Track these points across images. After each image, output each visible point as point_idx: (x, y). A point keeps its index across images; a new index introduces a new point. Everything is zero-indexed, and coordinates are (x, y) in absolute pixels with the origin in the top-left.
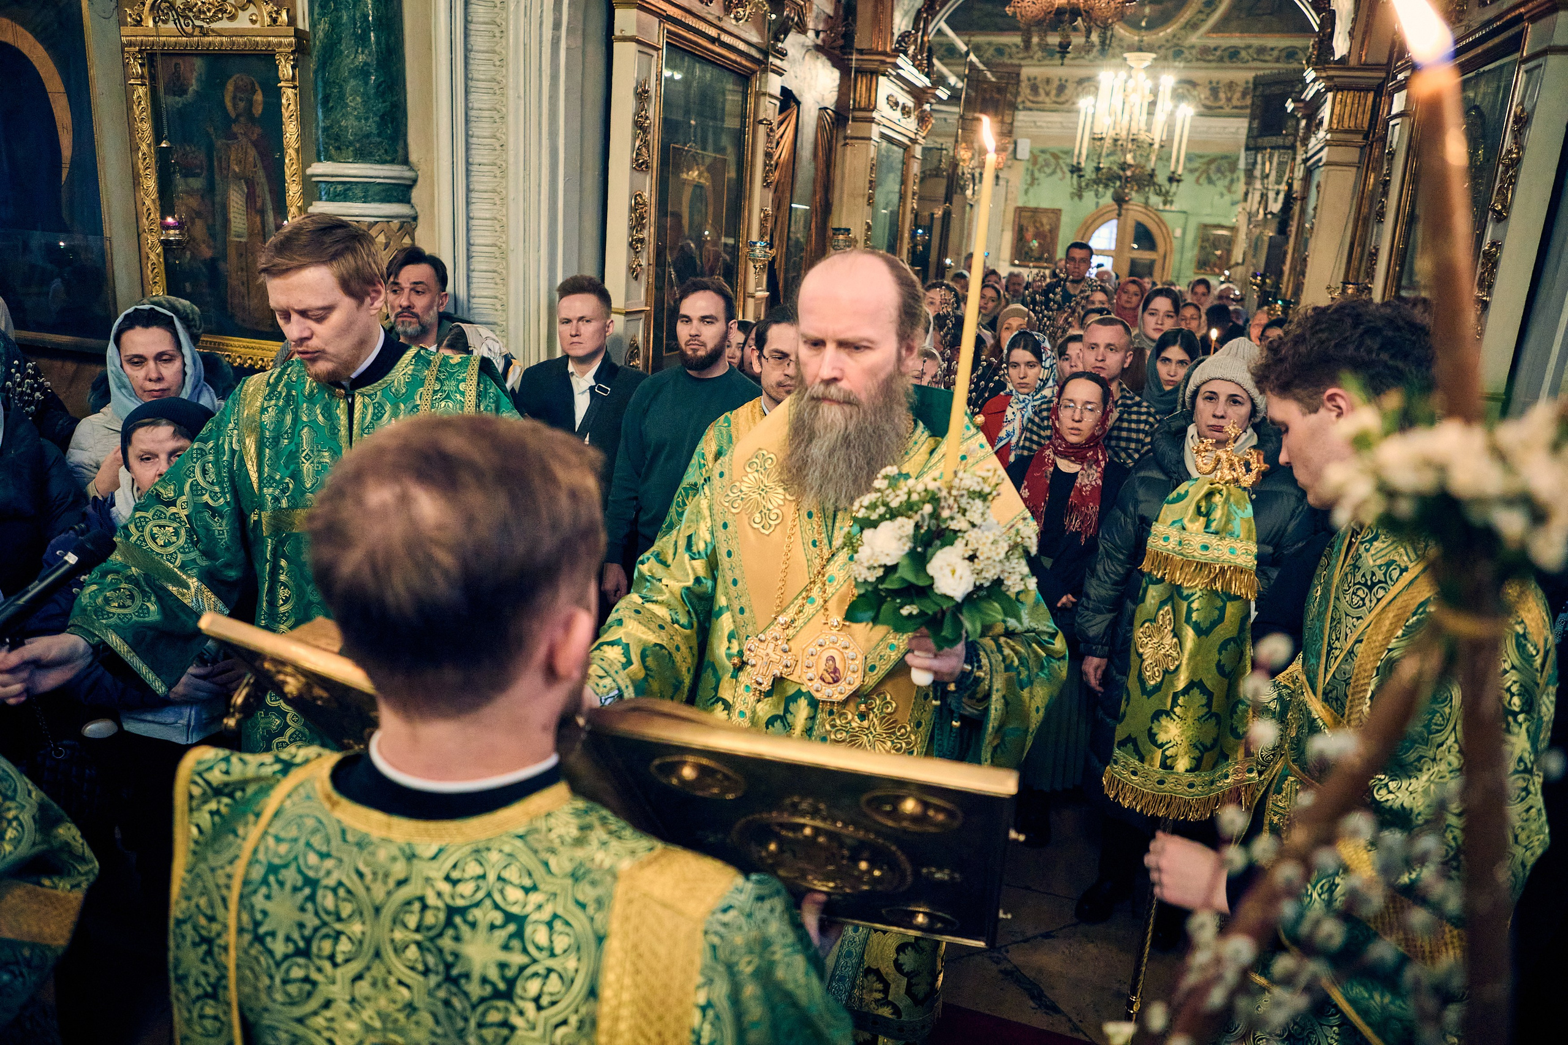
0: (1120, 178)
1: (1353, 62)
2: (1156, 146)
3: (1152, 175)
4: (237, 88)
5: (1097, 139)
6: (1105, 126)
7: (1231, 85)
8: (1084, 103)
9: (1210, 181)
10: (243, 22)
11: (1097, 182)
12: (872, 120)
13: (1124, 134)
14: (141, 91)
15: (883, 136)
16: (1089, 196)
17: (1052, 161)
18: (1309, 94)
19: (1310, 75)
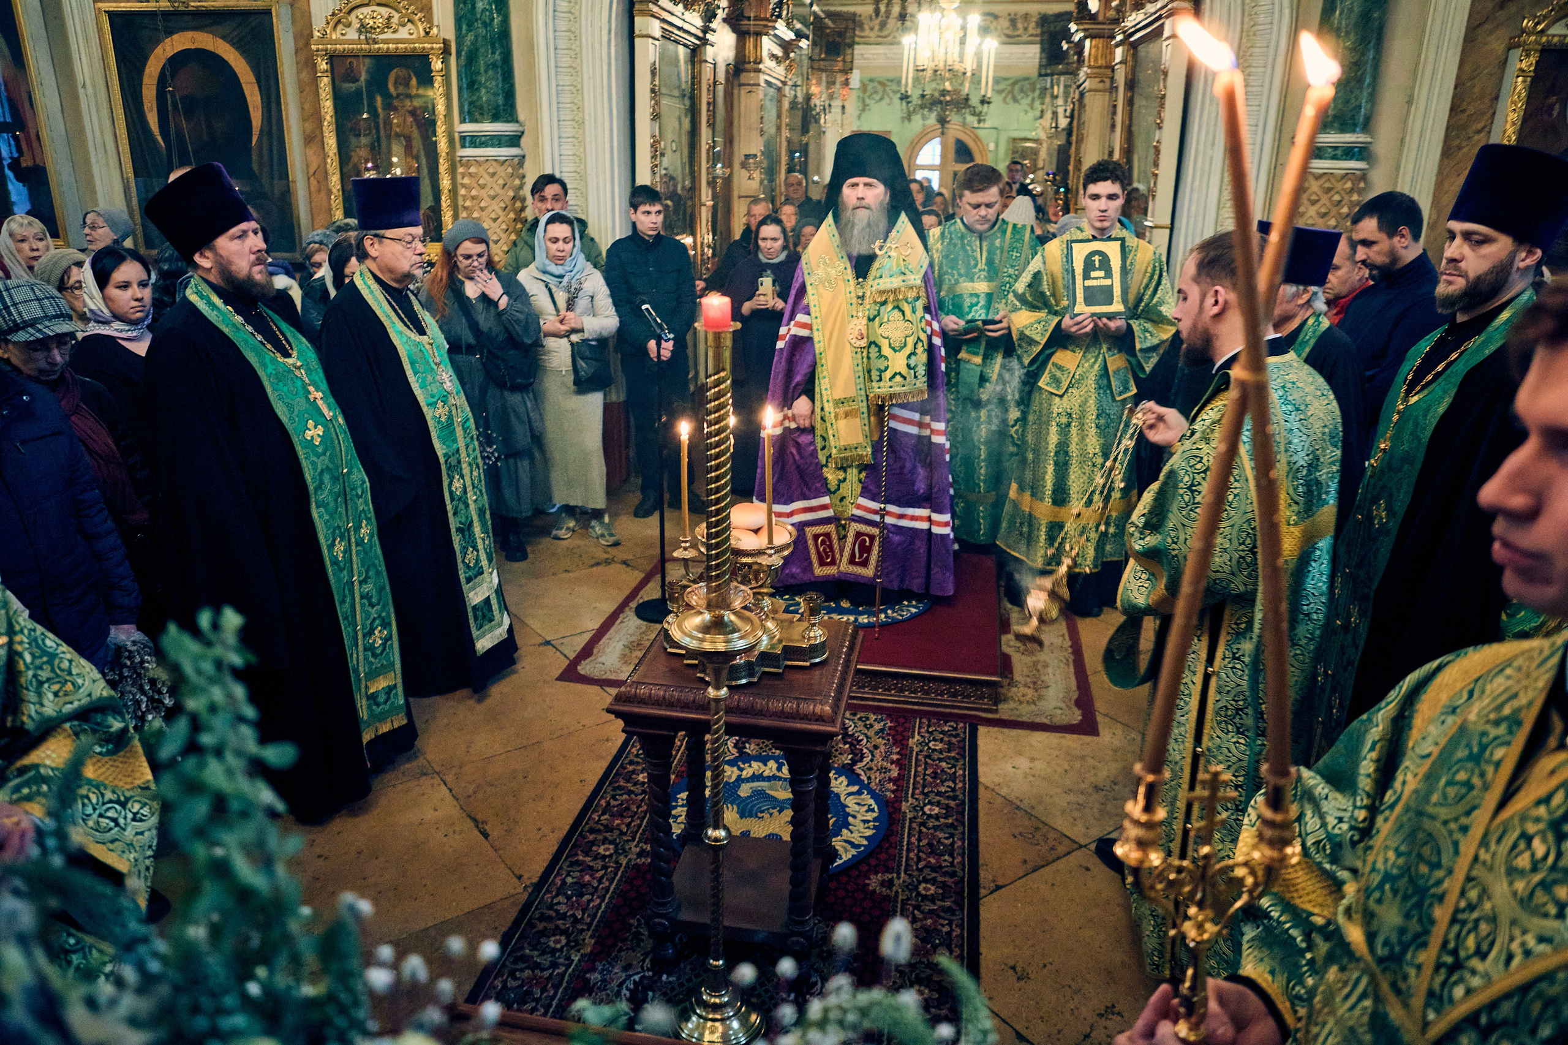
0: (941, 102)
1: (1101, 18)
2: (969, 74)
3: (967, 99)
4: (397, 78)
5: (920, 70)
6: (924, 59)
7: (1026, 16)
8: (907, 40)
9: (1015, 100)
10: (403, 33)
11: (922, 107)
12: (760, 71)
13: (941, 65)
14: (326, 80)
15: (767, 82)
16: (917, 120)
17: (880, 88)
18: (1076, 38)
19: (1073, 27)
